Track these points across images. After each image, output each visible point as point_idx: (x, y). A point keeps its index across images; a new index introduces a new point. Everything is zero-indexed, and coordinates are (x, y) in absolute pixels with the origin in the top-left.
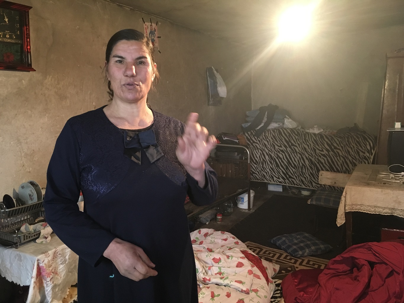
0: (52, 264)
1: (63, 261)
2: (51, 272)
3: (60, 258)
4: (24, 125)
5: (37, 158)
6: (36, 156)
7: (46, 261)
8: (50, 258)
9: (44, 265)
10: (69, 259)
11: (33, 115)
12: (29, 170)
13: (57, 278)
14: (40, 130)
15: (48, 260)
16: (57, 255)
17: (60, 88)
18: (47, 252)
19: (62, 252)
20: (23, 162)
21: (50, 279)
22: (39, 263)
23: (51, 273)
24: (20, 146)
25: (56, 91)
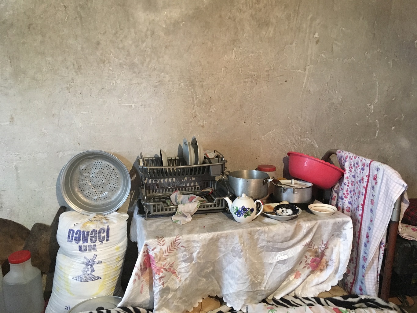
0: (166, 257)
1: (186, 257)
2: (162, 268)
3: (182, 252)
4: (200, 62)
5: (215, 109)
6: (214, 106)
7: (158, 250)
8: (164, 248)
9: (154, 255)
10: (198, 258)
11: (214, 48)
12: (202, 124)
13: (173, 279)
14: (223, 70)
15: (161, 249)
16: (179, 246)
17: (261, 9)
18: (163, 238)
19: (188, 245)
20: (195, 112)
21: (158, 277)
22: (148, 249)
23: (163, 270)
24: (192, 90)
25: (254, 13)
